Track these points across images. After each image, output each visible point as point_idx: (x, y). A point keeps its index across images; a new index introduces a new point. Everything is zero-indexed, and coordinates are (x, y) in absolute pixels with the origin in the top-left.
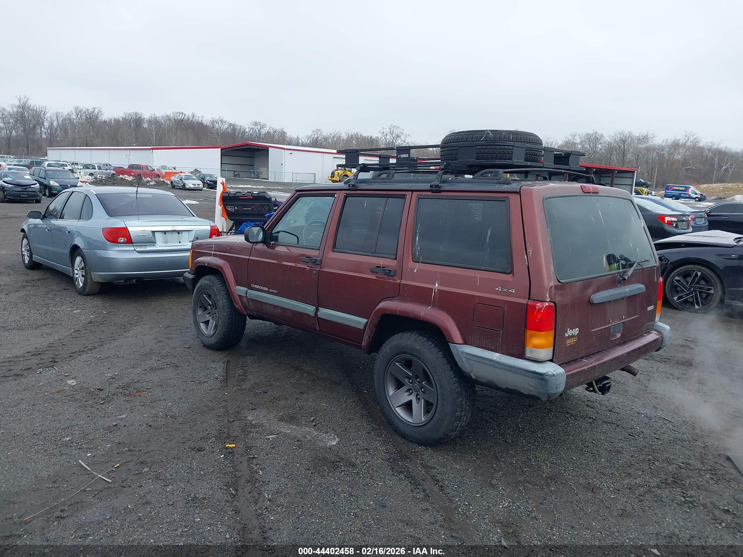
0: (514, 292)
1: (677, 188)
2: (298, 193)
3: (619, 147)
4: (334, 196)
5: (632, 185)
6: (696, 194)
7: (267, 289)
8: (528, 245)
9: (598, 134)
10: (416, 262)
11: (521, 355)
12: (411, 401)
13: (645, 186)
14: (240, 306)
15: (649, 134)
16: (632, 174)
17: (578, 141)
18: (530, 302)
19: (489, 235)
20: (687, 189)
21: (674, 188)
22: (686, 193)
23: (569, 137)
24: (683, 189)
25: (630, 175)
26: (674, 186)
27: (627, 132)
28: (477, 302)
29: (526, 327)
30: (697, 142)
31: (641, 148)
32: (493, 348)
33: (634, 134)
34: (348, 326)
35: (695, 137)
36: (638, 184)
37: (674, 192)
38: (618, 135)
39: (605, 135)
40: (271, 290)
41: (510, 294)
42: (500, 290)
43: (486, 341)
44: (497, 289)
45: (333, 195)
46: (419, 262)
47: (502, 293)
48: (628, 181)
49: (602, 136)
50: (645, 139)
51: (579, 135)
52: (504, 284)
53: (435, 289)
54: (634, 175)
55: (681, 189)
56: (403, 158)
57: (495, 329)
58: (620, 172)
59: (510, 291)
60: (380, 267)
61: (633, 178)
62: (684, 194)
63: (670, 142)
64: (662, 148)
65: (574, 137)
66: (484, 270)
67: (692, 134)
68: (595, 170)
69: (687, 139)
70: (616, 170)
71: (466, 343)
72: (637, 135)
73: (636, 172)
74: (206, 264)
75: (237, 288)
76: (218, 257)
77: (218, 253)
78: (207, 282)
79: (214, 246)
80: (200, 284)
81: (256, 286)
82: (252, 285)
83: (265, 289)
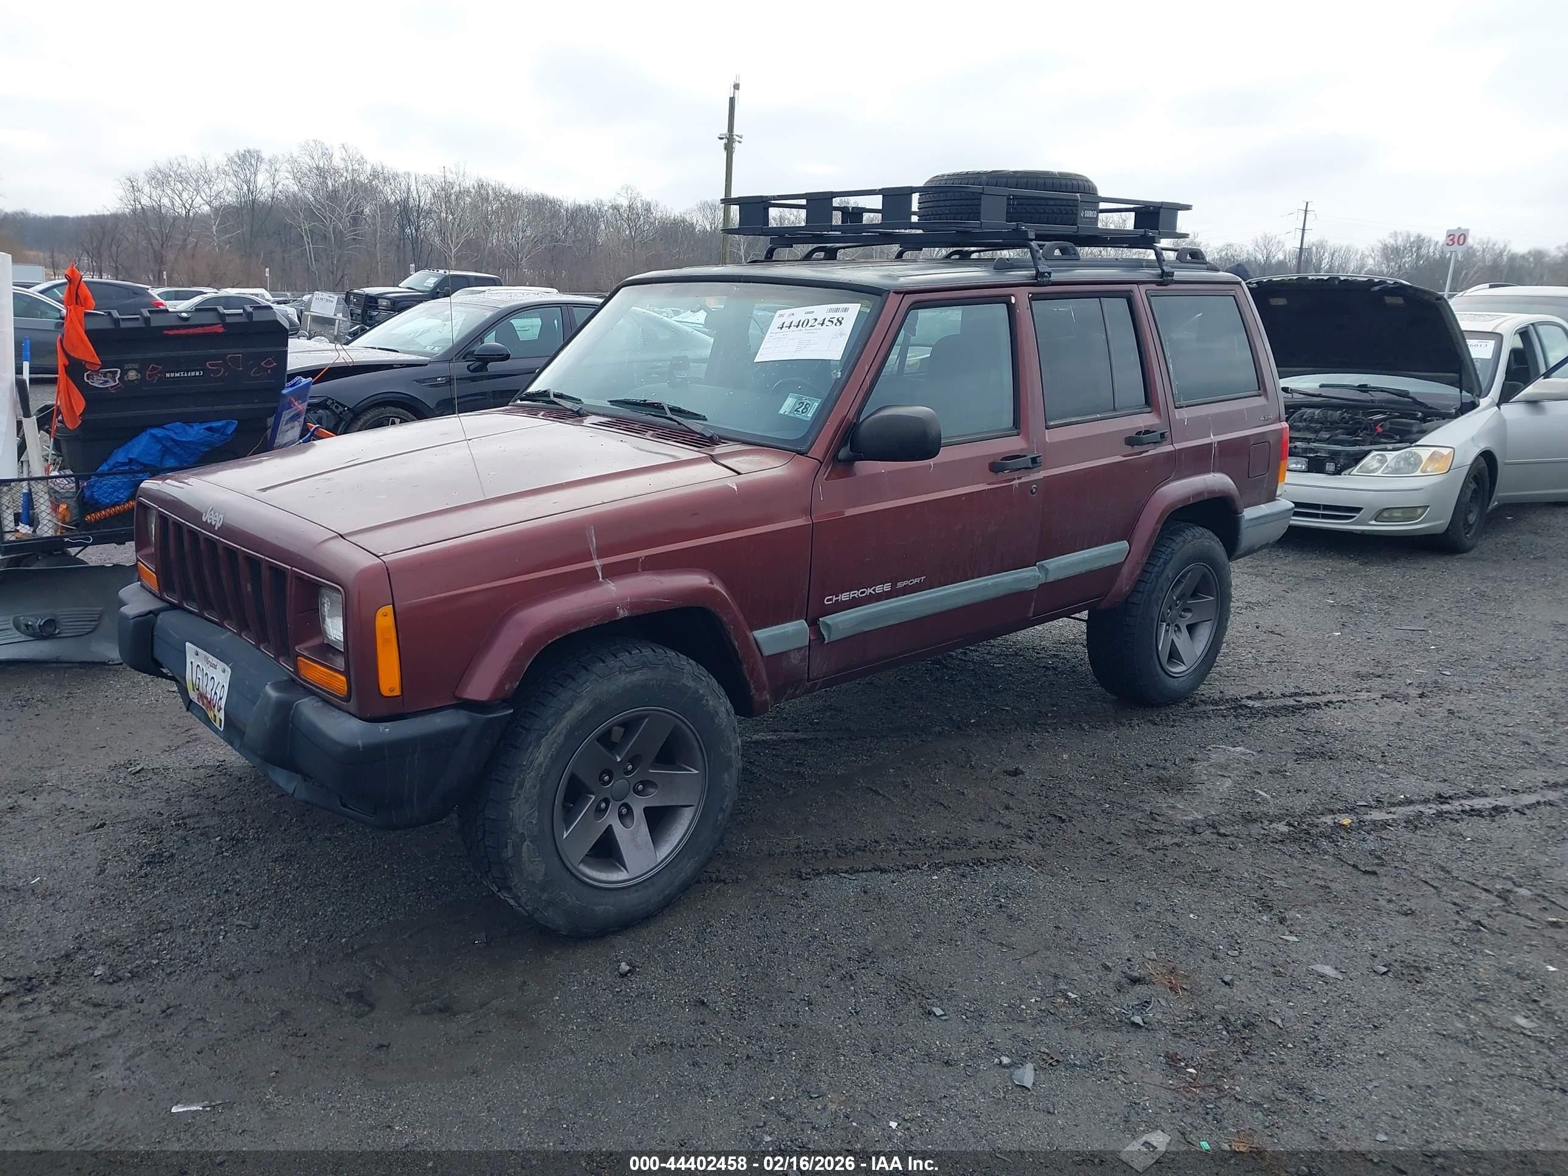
28: (1252, 443)
32: (1258, 500)
40: (900, 585)
42: (1263, 419)
43: (1255, 495)
47: (1264, 423)
53: (1214, 443)
59: (1269, 417)
60: (1142, 432)
74: (623, 613)
75: (762, 635)
76: (640, 570)
77: (642, 554)
78: (637, 677)
79: (591, 538)
80: (581, 707)
81: (844, 597)
82: (828, 601)
83: (879, 589)
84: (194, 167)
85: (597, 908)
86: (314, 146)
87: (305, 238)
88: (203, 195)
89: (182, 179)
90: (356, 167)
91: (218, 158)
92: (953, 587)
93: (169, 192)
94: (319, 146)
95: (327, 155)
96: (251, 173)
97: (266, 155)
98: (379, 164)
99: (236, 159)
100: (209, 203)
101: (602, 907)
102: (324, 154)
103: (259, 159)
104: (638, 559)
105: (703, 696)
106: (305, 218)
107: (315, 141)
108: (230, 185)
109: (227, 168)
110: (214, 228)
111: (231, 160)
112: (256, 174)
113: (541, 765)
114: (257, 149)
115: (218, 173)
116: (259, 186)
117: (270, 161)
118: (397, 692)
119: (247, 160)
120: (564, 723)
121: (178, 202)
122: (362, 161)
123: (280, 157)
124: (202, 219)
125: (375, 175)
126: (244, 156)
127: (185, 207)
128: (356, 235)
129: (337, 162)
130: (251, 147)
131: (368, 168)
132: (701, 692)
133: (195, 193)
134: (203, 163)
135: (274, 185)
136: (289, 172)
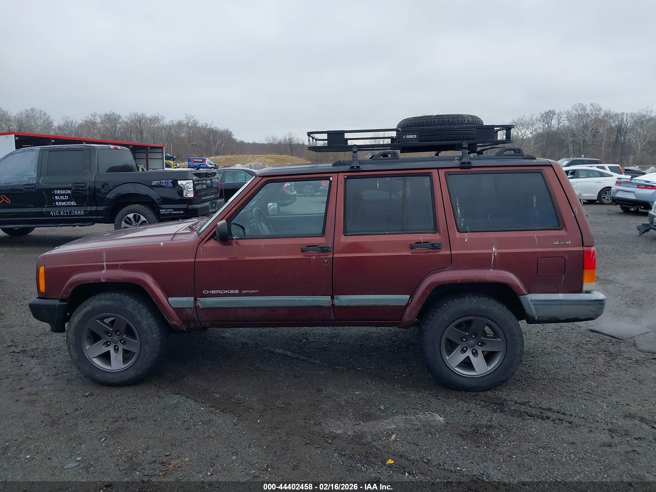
0: (570, 243)
1: (196, 160)
2: (265, 179)
3: (137, 127)
4: (329, 180)
5: (163, 159)
6: (211, 164)
7: (237, 292)
8: (573, 205)
9: (116, 114)
10: (463, 232)
11: (580, 290)
12: (468, 357)
13: (172, 159)
14: (178, 322)
15: (159, 116)
16: (161, 149)
17: (99, 120)
18: (585, 248)
19: (535, 201)
20: (204, 161)
21: (195, 160)
22: (204, 164)
23: (90, 117)
24: (201, 160)
25: (159, 150)
26: (194, 159)
27: (140, 114)
28: (540, 256)
29: (583, 269)
30: (196, 123)
31: (155, 128)
32: (555, 291)
33: (146, 116)
34: (384, 306)
35: (194, 119)
36: (168, 158)
37: (195, 163)
38: (133, 116)
39: (122, 116)
40: (244, 292)
41: (567, 246)
42: (558, 243)
43: (549, 287)
44: (555, 243)
45: (328, 178)
46: (466, 232)
47: (560, 246)
48: (159, 156)
49: (119, 117)
50: (155, 120)
51: (99, 115)
52: (559, 238)
53: (495, 253)
54: (163, 150)
55: (200, 160)
56: (410, 138)
57: (558, 275)
58: (152, 148)
59: (567, 243)
60: (421, 243)
61: (162, 153)
62: (203, 165)
63: (175, 122)
64: (170, 127)
65: (95, 116)
66: (538, 230)
67: (192, 117)
68: (131, 147)
69: (188, 121)
70: (149, 147)
71: (530, 292)
72: (150, 117)
73: (164, 148)
74: (103, 280)
75: (171, 300)
76: (119, 268)
77: (120, 263)
78: (108, 303)
79: (104, 256)
80: (88, 308)
81: (213, 292)
82: (204, 292)
83: (232, 292)
84: (527, 119)
85: (96, 375)
86: (578, 106)
87: (570, 145)
88: (530, 130)
89: (522, 125)
90: (597, 112)
91: (537, 115)
92: (275, 298)
93: (517, 130)
94: (581, 105)
95: (584, 109)
96: (550, 120)
97: (557, 112)
98: (608, 110)
99: (545, 115)
100: (531, 133)
101: (98, 375)
102: (582, 109)
103: (554, 113)
104: (119, 264)
105: (135, 315)
106: (571, 136)
107: (579, 104)
108: (541, 125)
109: (540, 119)
110: (532, 143)
111: (542, 116)
112: (552, 120)
113: (75, 322)
114: (554, 109)
115: (537, 121)
116: (552, 124)
117: (558, 114)
118: (44, 291)
119: (549, 115)
120: (83, 311)
121: (520, 134)
122: (600, 110)
123: (563, 112)
124: (529, 139)
125: (606, 115)
126: (548, 113)
127: (522, 135)
128: (593, 142)
129: (588, 111)
130: (551, 109)
131: (603, 113)
132: (134, 313)
133: (527, 130)
134: (531, 118)
135: (559, 124)
136: (566, 118)
